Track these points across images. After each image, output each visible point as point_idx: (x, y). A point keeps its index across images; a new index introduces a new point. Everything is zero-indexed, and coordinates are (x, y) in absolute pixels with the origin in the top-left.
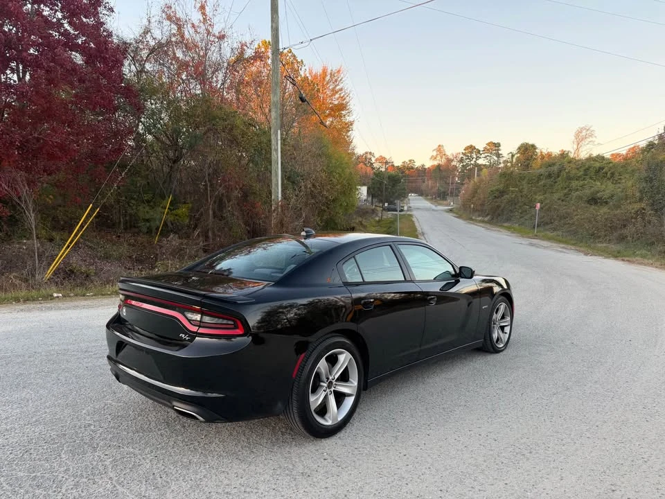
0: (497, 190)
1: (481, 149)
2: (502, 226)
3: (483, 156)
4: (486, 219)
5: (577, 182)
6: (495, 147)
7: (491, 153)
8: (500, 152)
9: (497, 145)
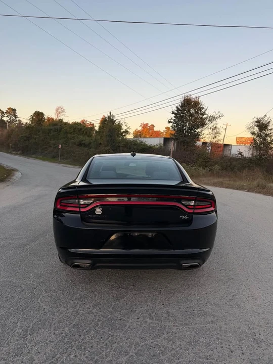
0: (25, 136)
1: (5, 111)
2: (31, 157)
3: (6, 115)
4: (18, 153)
5: (71, 135)
6: (12, 111)
7: (11, 114)
8: (16, 114)
9: (15, 110)
